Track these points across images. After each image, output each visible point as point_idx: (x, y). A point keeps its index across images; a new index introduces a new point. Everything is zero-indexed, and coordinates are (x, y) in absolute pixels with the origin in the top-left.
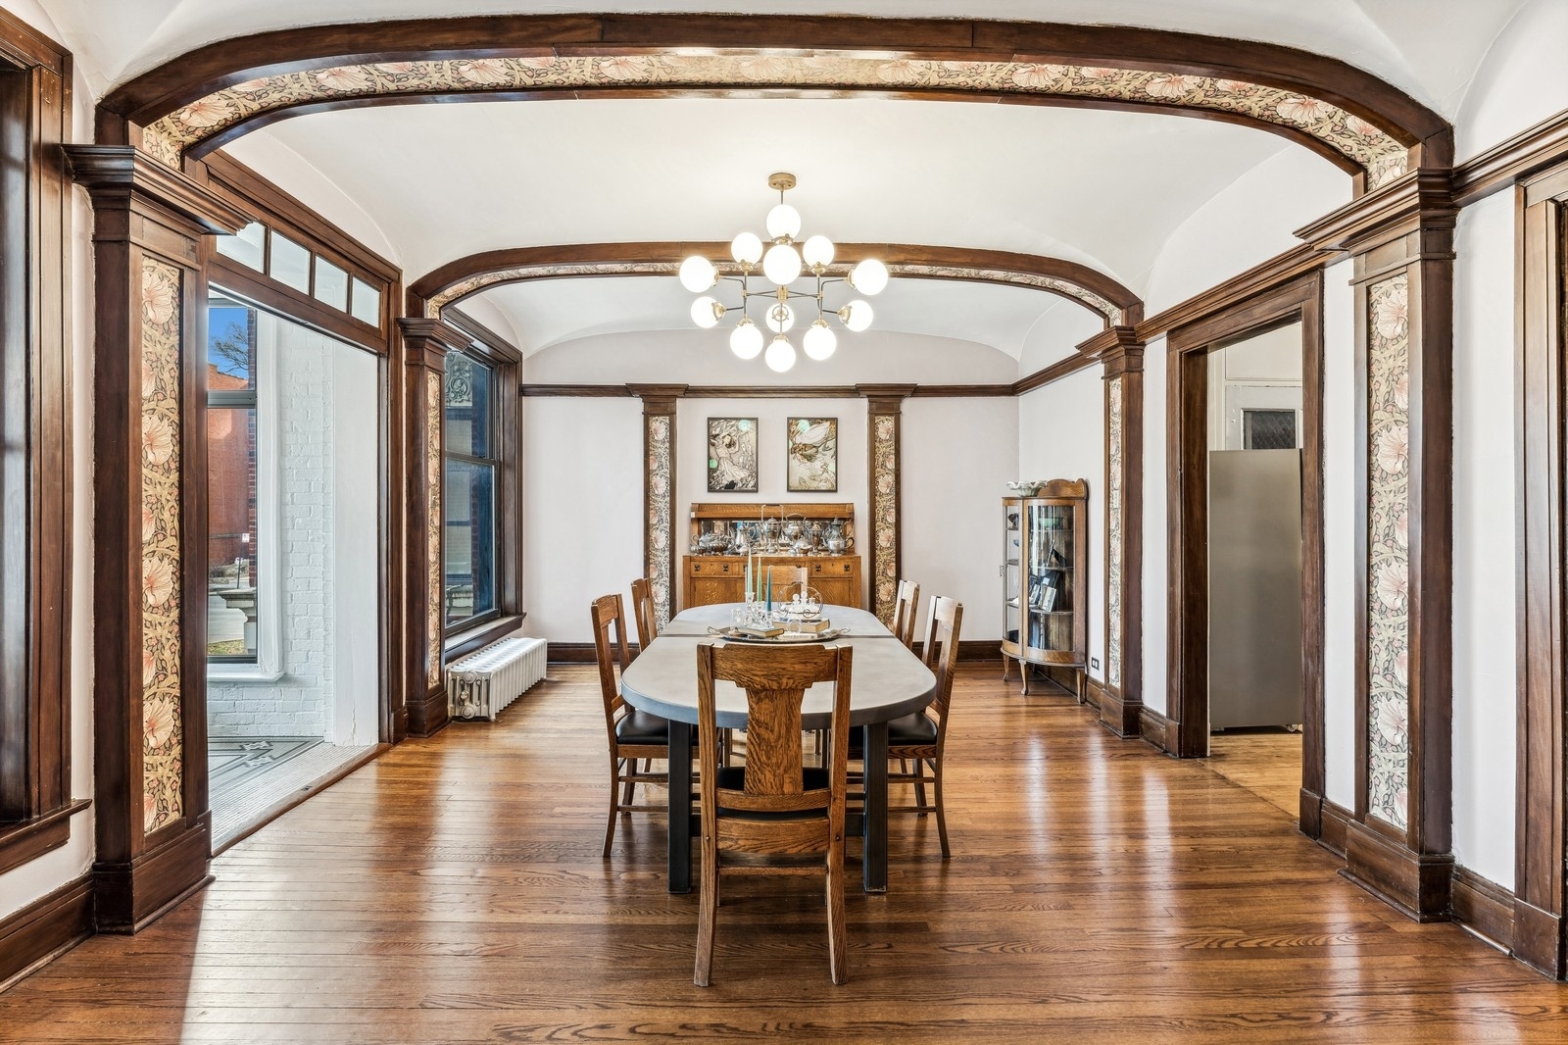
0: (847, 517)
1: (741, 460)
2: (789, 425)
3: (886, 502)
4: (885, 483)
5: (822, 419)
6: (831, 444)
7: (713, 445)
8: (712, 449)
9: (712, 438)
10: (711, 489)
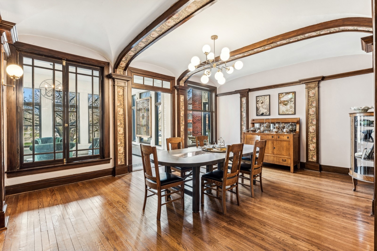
0: (299, 122)
1: (265, 107)
2: (279, 96)
3: (313, 117)
4: (312, 111)
5: (290, 93)
6: (293, 100)
7: (258, 103)
8: (257, 104)
9: (257, 102)
10: (257, 115)
